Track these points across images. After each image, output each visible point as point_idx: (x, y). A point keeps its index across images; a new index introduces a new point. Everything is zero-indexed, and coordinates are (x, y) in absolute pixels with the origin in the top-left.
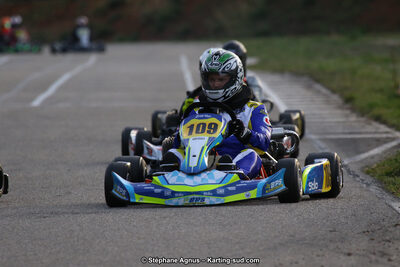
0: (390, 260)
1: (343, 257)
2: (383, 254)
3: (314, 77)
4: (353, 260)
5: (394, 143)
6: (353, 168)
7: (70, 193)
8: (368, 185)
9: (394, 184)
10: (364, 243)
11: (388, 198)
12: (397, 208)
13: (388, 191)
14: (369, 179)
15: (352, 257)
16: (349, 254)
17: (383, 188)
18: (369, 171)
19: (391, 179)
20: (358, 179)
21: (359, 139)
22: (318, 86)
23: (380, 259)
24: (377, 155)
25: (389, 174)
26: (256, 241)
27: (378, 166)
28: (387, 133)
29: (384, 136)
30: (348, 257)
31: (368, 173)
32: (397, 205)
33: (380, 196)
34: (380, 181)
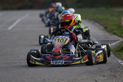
0: (116, 78)
1: (102, 77)
2: (114, 76)
3: (95, 21)
4: (105, 78)
5: (119, 41)
7: (19, 57)
10: (109, 73)
11: (117, 59)
12: (119, 62)
13: (117, 56)
15: (105, 77)
16: (104, 76)
17: (115, 55)
19: (118, 53)
21: (109, 40)
22: (96, 24)
23: (113, 78)
24: (114, 45)
25: (117, 51)
26: (76, 72)
27: (114, 49)
28: (117, 38)
29: (116, 39)
30: (104, 77)
32: (119, 61)
33: (114, 58)
34: (114, 53)
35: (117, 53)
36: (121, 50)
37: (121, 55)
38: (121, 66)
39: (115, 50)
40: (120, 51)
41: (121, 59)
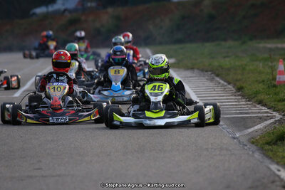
6: (242, 139)
8: (253, 152)
9: (272, 151)
11: (267, 162)
13: (267, 156)
14: (254, 148)
17: (264, 154)
18: (253, 141)
19: (270, 147)
20: (246, 148)
21: (247, 117)
22: (218, 79)
25: (268, 143)
27: (260, 138)
28: (267, 112)
29: (265, 115)
31: (253, 143)
32: (274, 167)
33: (261, 160)
34: (262, 149)
35: (267, 147)
36: (276, 141)
37: (278, 154)
38: (277, 178)
39: (264, 142)
40: (275, 143)
41: (278, 163)
